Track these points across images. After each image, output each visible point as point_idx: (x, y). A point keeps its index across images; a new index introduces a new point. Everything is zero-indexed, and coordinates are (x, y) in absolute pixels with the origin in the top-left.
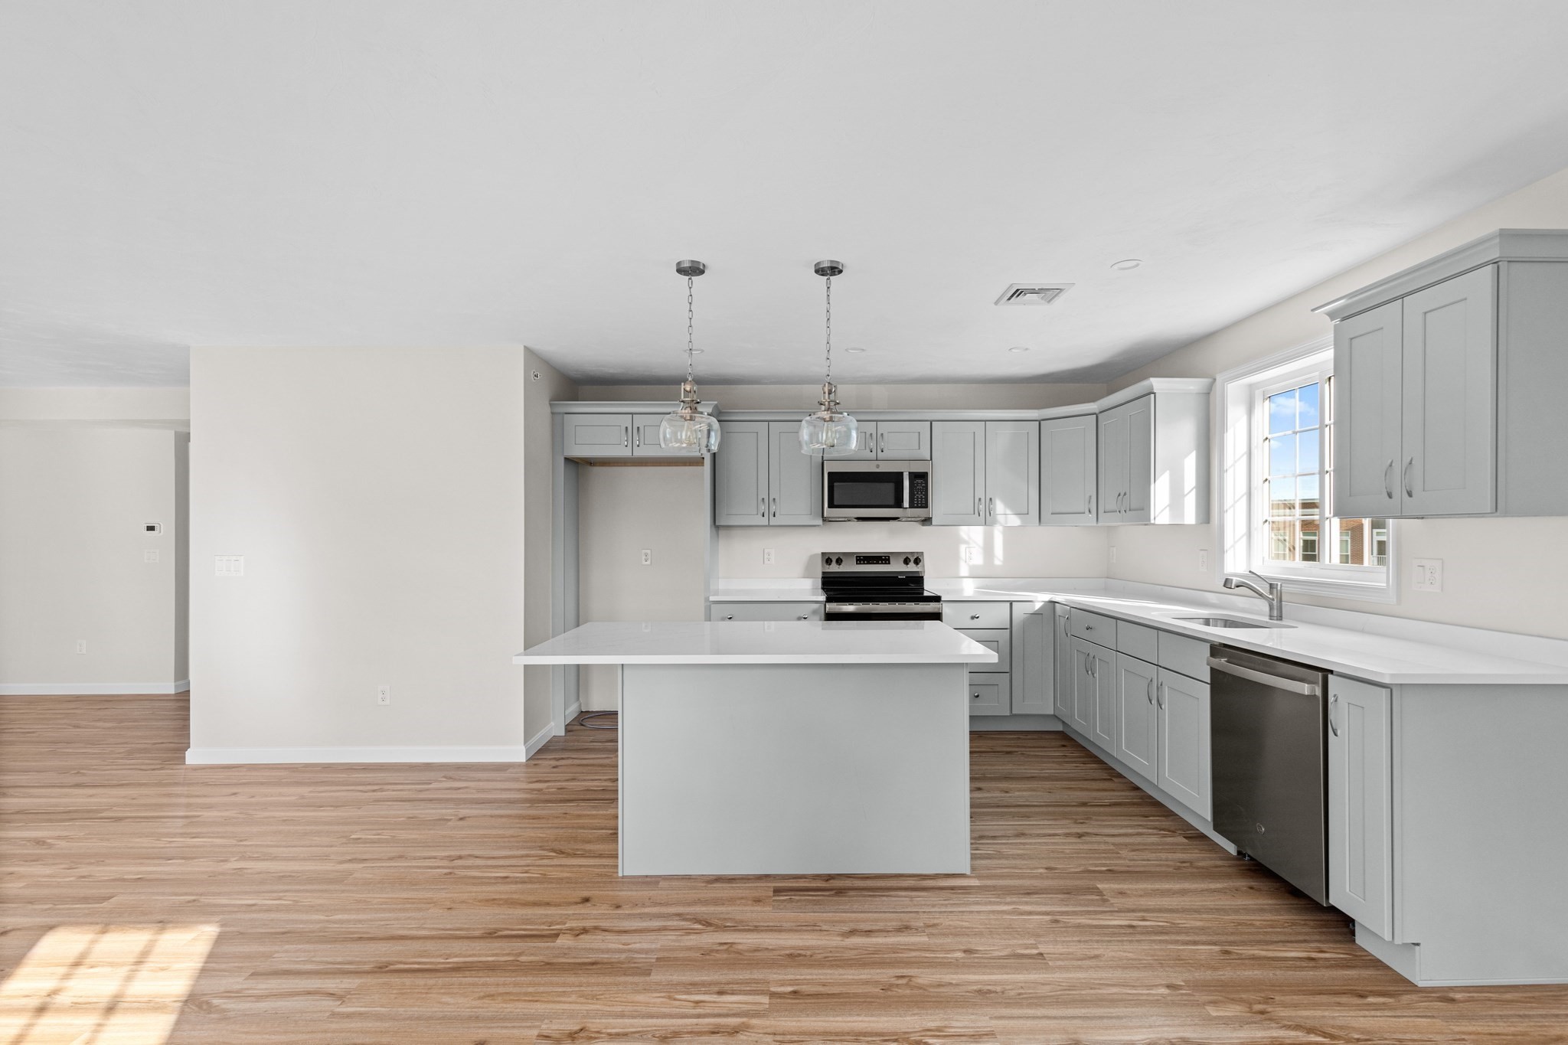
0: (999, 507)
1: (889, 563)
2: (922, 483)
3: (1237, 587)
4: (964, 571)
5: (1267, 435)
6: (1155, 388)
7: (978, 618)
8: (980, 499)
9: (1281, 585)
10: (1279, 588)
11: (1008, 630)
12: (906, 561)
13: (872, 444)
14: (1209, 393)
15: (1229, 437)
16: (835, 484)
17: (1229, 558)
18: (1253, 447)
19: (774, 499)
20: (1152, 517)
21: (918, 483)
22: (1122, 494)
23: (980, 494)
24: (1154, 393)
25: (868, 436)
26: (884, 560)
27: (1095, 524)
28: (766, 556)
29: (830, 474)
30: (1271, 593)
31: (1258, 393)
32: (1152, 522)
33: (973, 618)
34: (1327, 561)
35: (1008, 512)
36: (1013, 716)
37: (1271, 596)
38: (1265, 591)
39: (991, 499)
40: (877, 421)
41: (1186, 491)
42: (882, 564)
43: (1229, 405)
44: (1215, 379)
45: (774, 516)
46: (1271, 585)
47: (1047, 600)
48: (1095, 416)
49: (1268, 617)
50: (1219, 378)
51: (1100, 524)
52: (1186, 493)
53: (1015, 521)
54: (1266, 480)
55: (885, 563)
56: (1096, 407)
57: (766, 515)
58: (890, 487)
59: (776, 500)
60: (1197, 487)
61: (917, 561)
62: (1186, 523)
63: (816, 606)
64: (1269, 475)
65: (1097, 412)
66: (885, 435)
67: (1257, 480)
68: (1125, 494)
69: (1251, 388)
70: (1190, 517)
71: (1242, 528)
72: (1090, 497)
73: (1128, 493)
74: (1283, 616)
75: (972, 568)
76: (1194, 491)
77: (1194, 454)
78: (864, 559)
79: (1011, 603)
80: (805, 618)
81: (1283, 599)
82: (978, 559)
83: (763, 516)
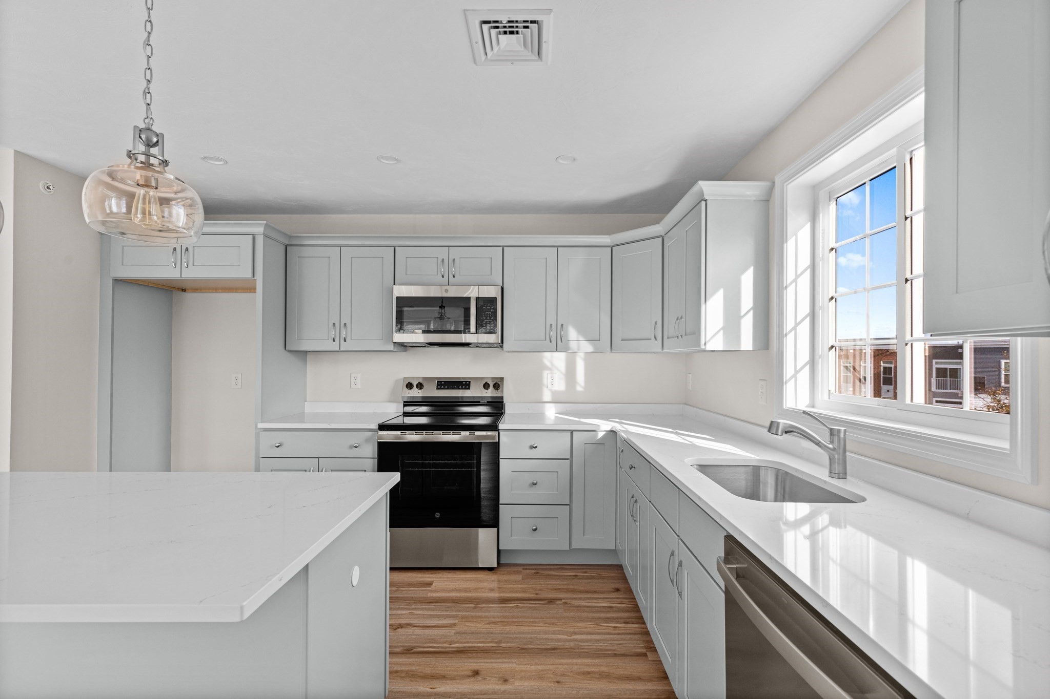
0: (572, 334)
1: (469, 389)
2: (491, 308)
3: (786, 432)
4: (547, 396)
5: (833, 244)
6: (705, 193)
7: (536, 447)
8: (551, 325)
9: (845, 431)
10: (842, 436)
11: (568, 461)
12: (486, 386)
13: (444, 270)
14: (769, 201)
15: (790, 246)
16: (405, 309)
17: (789, 389)
18: (817, 259)
19: (345, 324)
20: (703, 342)
21: (486, 309)
22: (679, 318)
23: (552, 320)
24: (706, 201)
25: (440, 260)
26: (464, 385)
27: (660, 351)
28: (353, 380)
29: (397, 298)
30: (832, 442)
31: (823, 194)
32: (703, 347)
33: (533, 447)
34: (908, 401)
35: (581, 338)
36: (572, 551)
37: (831, 446)
38: (824, 439)
39: (562, 325)
40: (449, 246)
41: (743, 313)
42: (462, 389)
43: (789, 210)
44: (774, 183)
45: (345, 341)
46: (831, 430)
47: (609, 429)
48: (661, 238)
49: (827, 472)
50: (778, 181)
51: (665, 351)
52: (742, 314)
53: (588, 347)
54: (832, 298)
55: (465, 389)
56: (661, 228)
57: (337, 339)
58: (459, 313)
59: (347, 325)
60: (755, 308)
61: (497, 386)
62: (742, 349)
63: (370, 433)
64: (836, 293)
65: (663, 234)
66: (457, 261)
67: (822, 299)
68: (682, 318)
69: (815, 188)
70: (747, 343)
71: (804, 356)
72: (656, 322)
73: (684, 317)
74: (848, 472)
75: (554, 393)
76: (751, 313)
77: (750, 272)
78: (444, 384)
79: (572, 432)
80: (356, 447)
81: (848, 448)
82: (560, 385)
83: (334, 341)
